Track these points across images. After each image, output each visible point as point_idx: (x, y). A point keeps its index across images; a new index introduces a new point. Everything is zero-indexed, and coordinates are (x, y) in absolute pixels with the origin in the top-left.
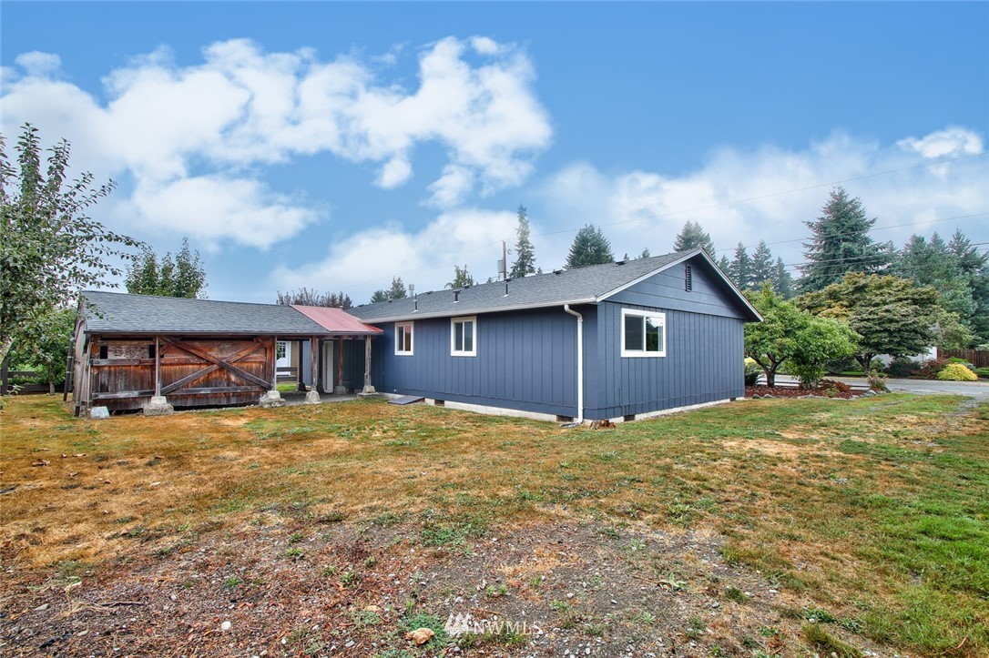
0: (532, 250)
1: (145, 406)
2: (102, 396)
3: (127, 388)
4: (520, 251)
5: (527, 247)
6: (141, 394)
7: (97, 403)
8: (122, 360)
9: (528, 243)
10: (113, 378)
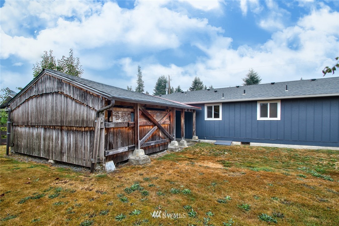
0: (143, 83)
1: (131, 157)
2: (111, 153)
3: (123, 145)
4: (138, 83)
5: (141, 82)
6: (129, 148)
7: (109, 158)
8: (120, 123)
9: (142, 80)
10: (115, 137)
